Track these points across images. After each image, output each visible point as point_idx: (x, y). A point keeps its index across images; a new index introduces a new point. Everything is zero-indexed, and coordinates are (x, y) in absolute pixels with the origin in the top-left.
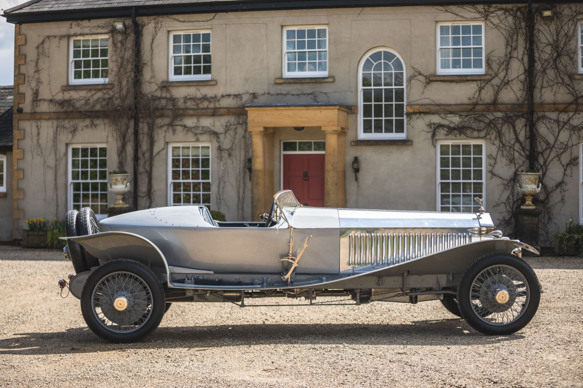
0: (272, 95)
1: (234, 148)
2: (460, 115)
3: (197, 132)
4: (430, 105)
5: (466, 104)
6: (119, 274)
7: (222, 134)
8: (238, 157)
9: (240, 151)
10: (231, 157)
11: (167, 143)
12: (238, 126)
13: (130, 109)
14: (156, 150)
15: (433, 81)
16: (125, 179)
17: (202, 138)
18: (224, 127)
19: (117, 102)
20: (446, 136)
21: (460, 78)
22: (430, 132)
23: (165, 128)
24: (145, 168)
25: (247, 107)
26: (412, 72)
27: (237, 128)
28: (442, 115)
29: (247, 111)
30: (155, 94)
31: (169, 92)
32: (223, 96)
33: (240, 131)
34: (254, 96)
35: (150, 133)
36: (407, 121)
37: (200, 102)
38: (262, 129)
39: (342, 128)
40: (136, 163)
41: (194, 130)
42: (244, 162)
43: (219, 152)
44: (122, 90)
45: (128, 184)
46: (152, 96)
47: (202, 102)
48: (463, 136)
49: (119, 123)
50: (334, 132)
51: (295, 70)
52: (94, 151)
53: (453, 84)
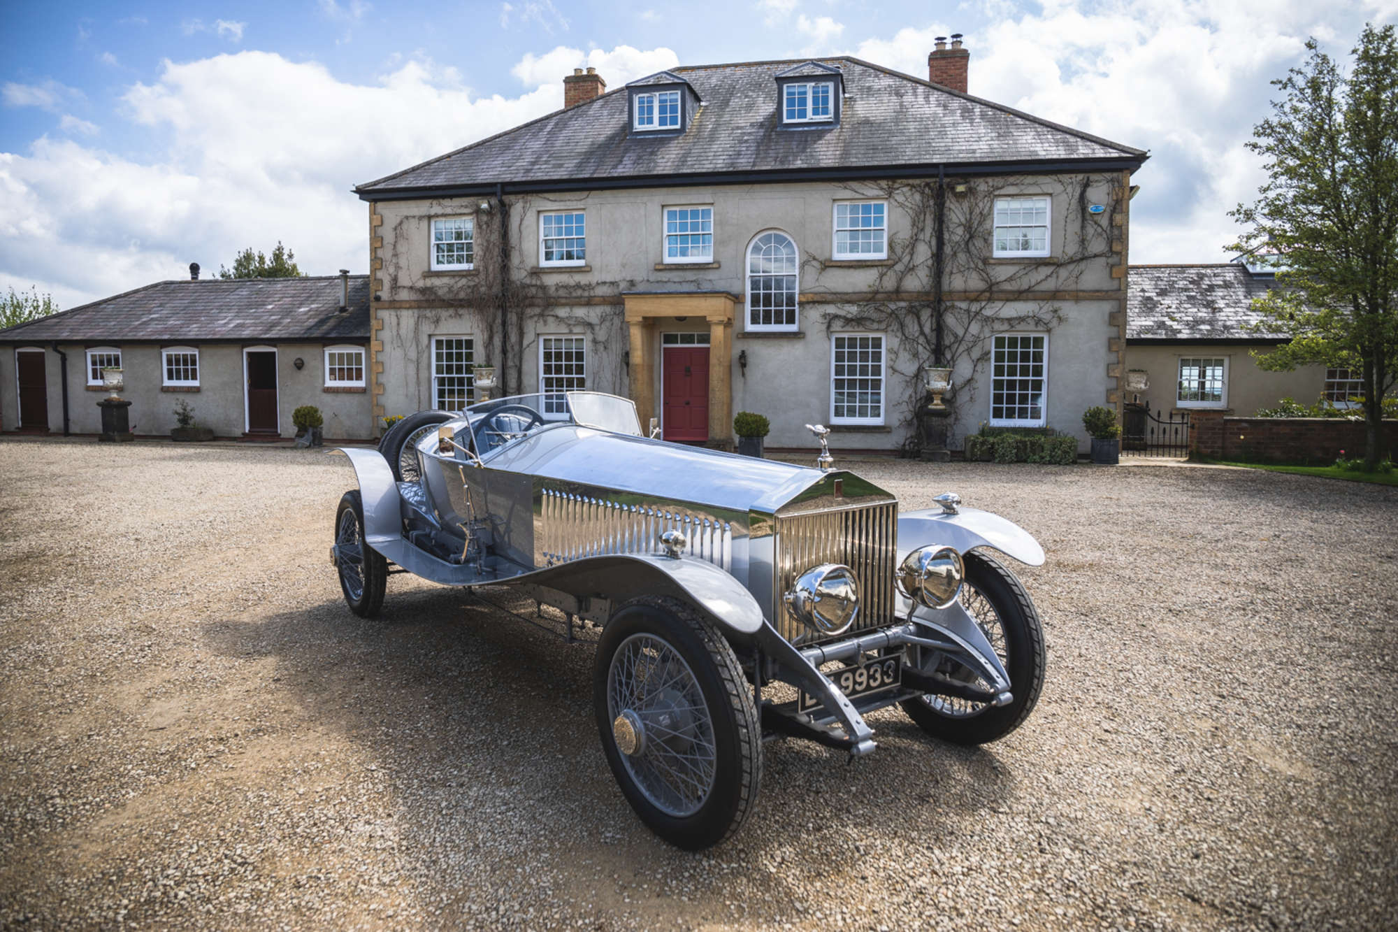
0: (651, 282)
1: (610, 340)
2: (859, 305)
3: (570, 322)
4: (826, 293)
5: (865, 293)
7: (597, 324)
8: (614, 351)
9: (617, 344)
10: (607, 350)
11: (538, 335)
12: (615, 316)
13: (497, 298)
14: (525, 343)
15: (828, 267)
16: (492, 374)
17: (575, 329)
18: (600, 317)
19: (483, 290)
20: (843, 327)
21: (859, 264)
22: (824, 323)
23: (536, 319)
24: (514, 362)
25: (624, 295)
26: (804, 257)
27: (613, 318)
28: (839, 305)
29: (623, 300)
30: (524, 281)
31: (539, 279)
32: (598, 284)
33: (617, 321)
34: (632, 283)
35: (519, 323)
36: (800, 312)
37: (573, 290)
38: (641, 319)
39: (729, 319)
40: (504, 355)
41: (566, 321)
42: (621, 356)
43: (594, 344)
44: (489, 277)
45: (496, 377)
46: (521, 283)
47: (575, 290)
48: (861, 328)
49: (485, 313)
50: (720, 323)
51: (676, 256)
52: (459, 343)
53: (852, 271)
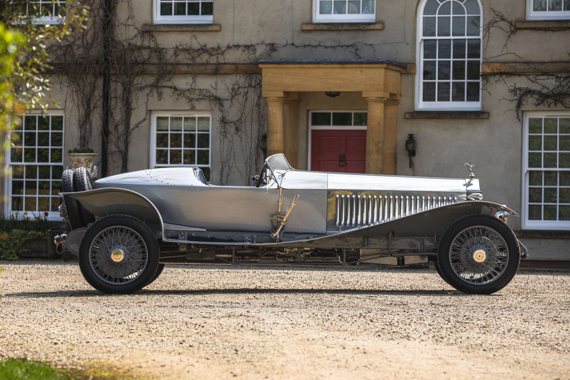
0: (297, 47)
1: (243, 120)
2: (557, 77)
3: (192, 96)
4: (516, 62)
5: (565, 62)
6: (116, 229)
7: (227, 100)
8: (249, 133)
9: (251, 124)
10: (239, 133)
11: (150, 112)
12: (250, 89)
13: (97, 63)
14: (133, 121)
15: (520, 29)
16: (90, 161)
17: (199, 105)
18: (230, 90)
19: (79, 52)
20: (537, 106)
21: (558, 25)
22: (513, 100)
23: (147, 90)
24: (118, 147)
25: (262, 63)
26: (491, 16)
27: (247, 92)
28: (531, 77)
29: (261, 69)
30: (133, 42)
31: (153, 39)
32: (229, 47)
33: (252, 96)
34: (273, 47)
35: (125, 96)
36: (483, 85)
37: (197, 54)
38: (281, 94)
39: (391, 94)
40: (105, 138)
41: (188, 94)
42: (257, 140)
43: (223, 125)
44: (86, 35)
45: (95, 167)
46: (130, 44)
47: (199, 55)
48: (559, 106)
49: (81, 82)
50: (380, 100)
51: (329, 12)
52: (43, 122)
53: (549, 34)
